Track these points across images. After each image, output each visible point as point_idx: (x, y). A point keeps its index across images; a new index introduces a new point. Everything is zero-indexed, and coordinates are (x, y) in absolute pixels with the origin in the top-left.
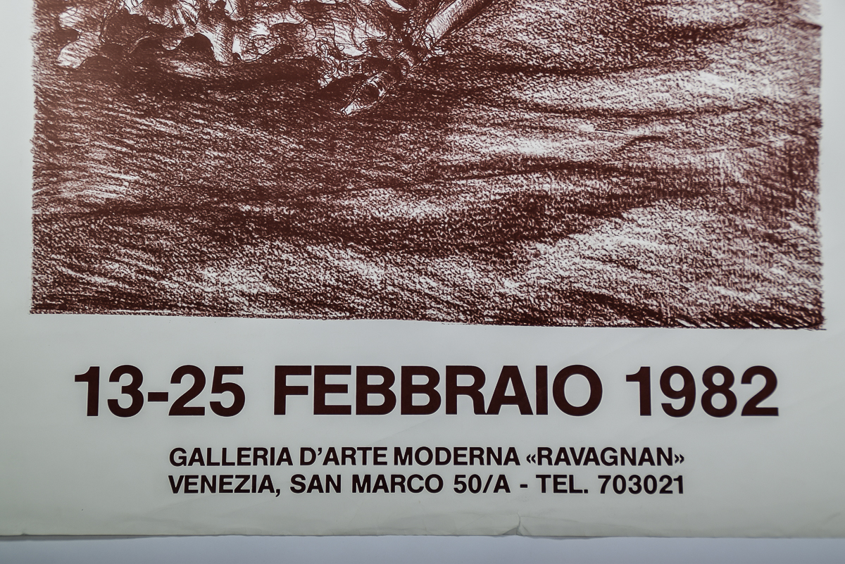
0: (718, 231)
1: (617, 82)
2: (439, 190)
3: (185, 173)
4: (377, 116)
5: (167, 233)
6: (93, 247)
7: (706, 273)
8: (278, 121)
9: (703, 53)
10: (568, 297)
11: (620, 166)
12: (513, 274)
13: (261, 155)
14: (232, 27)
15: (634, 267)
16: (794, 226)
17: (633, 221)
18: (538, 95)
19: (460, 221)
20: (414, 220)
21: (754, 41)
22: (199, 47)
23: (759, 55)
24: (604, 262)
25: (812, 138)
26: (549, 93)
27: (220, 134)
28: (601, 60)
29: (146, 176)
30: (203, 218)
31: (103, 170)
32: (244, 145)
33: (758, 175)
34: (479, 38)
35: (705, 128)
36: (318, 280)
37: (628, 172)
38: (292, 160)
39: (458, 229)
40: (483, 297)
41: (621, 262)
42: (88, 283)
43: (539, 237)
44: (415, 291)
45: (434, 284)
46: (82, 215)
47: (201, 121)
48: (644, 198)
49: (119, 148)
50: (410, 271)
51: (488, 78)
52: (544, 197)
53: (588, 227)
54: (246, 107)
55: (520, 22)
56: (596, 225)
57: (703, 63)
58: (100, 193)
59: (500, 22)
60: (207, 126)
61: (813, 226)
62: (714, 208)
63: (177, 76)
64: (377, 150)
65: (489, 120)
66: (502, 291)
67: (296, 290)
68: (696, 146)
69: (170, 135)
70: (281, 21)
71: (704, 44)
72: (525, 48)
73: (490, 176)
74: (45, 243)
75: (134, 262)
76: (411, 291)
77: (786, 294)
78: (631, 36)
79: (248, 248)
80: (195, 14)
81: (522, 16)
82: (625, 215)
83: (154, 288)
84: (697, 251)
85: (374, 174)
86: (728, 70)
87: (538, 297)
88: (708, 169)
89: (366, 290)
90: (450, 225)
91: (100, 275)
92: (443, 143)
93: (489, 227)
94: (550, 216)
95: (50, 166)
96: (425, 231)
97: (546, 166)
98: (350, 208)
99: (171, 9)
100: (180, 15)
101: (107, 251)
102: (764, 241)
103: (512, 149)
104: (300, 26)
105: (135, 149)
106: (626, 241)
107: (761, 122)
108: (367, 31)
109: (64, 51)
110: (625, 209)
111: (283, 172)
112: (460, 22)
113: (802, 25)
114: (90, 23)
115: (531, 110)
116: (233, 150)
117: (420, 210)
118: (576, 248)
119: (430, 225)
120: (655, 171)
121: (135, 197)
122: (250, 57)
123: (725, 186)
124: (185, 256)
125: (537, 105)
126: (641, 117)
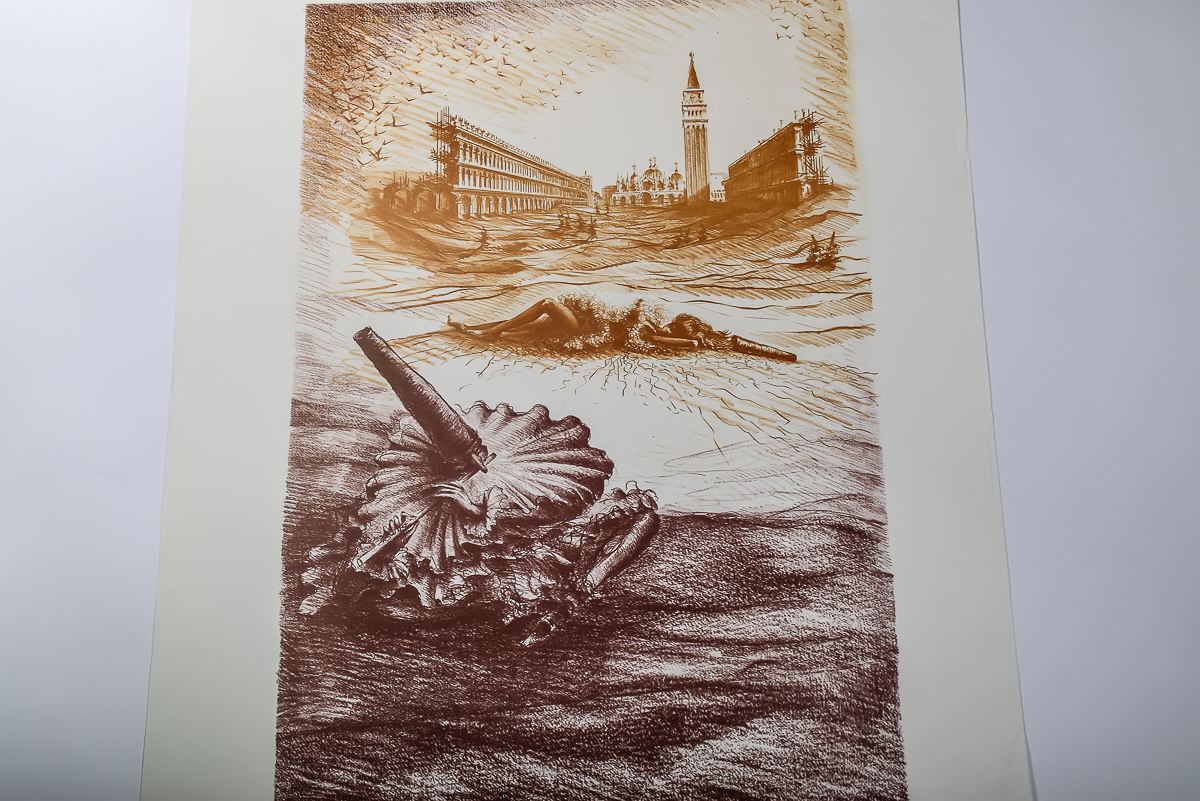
0: (822, 736)
1: (738, 618)
2: (600, 706)
3: (397, 695)
4: (550, 647)
5: (382, 745)
6: (323, 758)
7: (815, 771)
8: (471, 652)
9: (804, 594)
10: (705, 792)
11: (743, 684)
12: (661, 774)
13: (458, 680)
14: (435, 580)
15: (757, 767)
16: (882, 732)
17: (755, 728)
18: (675, 628)
19: (617, 730)
20: (580, 730)
21: (843, 586)
22: (410, 595)
23: (847, 596)
24: (733, 763)
25: (892, 661)
26: (685, 627)
27: (425, 664)
28: (725, 600)
29: (366, 699)
30: (411, 732)
31: (332, 695)
32: (444, 672)
33: (851, 691)
34: (629, 584)
35: (808, 654)
36: (503, 782)
37: (749, 689)
38: (482, 683)
39: (615, 737)
40: (637, 793)
41: (747, 763)
42: (319, 788)
43: (680, 743)
44: (582, 789)
45: (597, 783)
46: (315, 732)
47: (410, 654)
48: (763, 710)
49: (345, 677)
50: (577, 772)
51: (637, 615)
52: (683, 710)
53: (719, 734)
54: (445, 642)
55: (661, 571)
56: (726, 733)
57: (804, 603)
58: (330, 714)
59: (645, 572)
60: (415, 658)
61: (896, 733)
62: (818, 718)
63: (392, 619)
64: (550, 673)
65: (638, 649)
66: (652, 788)
67: (485, 790)
68: (802, 668)
69: (385, 665)
70: (473, 573)
71: (805, 588)
72: (665, 592)
73: (640, 693)
74: (285, 756)
75: (355, 769)
76: (579, 789)
77: (878, 788)
78: (747, 581)
79: (447, 756)
80: (407, 570)
81: (662, 566)
82: (748, 724)
83: (372, 790)
84: (807, 753)
85: (547, 693)
86: (823, 608)
87: (682, 793)
88: (812, 686)
89: (542, 789)
90: (609, 734)
91: (328, 781)
92: (602, 667)
93: (641, 735)
94: (689, 725)
95: (291, 693)
96: (589, 739)
97: (685, 685)
98: (528, 721)
99: (387, 566)
100: (395, 571)
101: (334, 761)
102: (859, 745)
103: (657, 671)
104: (489, 577)
105: (358, 677)
106: (751, 745)
107: (851, 649)
108: (540, 579)
109: (304, 602)
110: (749, 720)
111: (475, 691)
112: (613, 572)
113: (878, 573)
114: (324, 580)
115: (671, 640)
116: (435, 676)
117: (585, 721)
118: (710, 751)
119: (593, 734)
120: (771, 688)
121: (357, 716)
122: (449, 602)
123: (826, 700)
124: (397, 764)
125: (676, 636)
126: (758, 645)
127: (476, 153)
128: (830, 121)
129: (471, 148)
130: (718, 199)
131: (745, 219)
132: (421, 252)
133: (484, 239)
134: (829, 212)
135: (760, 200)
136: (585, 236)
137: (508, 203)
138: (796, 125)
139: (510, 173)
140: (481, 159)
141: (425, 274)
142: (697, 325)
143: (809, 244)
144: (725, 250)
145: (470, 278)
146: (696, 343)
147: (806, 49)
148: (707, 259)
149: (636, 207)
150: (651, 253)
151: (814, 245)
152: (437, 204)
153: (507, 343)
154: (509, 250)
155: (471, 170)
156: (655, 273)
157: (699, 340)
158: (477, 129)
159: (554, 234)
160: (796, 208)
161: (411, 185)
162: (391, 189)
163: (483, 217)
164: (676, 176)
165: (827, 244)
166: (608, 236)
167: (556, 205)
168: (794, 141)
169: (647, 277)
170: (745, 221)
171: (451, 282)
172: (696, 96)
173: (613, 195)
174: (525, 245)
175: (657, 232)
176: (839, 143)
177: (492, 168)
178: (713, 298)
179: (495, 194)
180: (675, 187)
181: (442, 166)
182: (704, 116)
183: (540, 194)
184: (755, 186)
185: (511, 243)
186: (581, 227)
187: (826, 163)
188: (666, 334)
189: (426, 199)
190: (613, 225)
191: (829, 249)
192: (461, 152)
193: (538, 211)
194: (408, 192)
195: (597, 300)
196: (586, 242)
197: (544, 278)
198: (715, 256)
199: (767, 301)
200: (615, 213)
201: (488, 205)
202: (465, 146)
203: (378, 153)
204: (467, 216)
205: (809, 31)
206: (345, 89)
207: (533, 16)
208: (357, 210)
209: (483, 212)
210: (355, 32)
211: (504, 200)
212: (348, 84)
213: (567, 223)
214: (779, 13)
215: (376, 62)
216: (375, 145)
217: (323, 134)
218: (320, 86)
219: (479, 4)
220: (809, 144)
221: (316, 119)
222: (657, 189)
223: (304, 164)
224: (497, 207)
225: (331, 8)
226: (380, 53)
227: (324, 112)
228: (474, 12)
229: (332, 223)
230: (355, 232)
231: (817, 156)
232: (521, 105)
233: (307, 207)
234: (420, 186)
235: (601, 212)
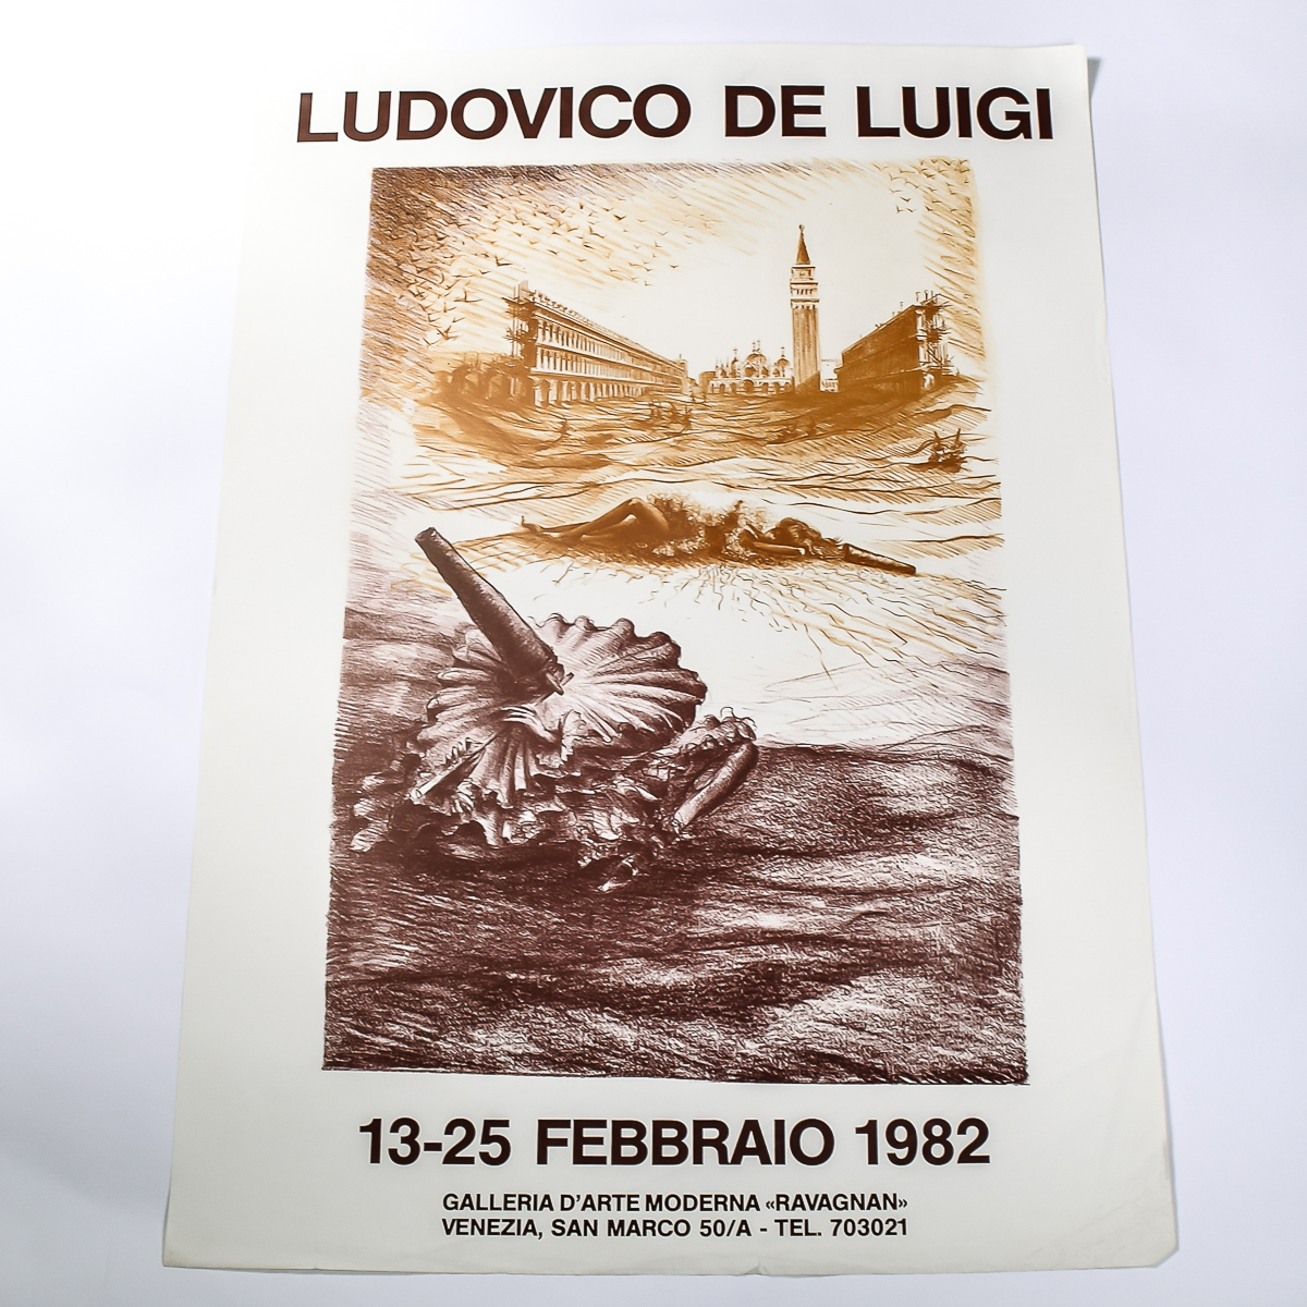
0: (935, 997)
1: (844, 864)
2: (687, 960)
3: (459, 944)
4: (631, 893)
5: (442, 998)
6: (377, 1011)
7: (926, 1035)
8: (542, 898)
9: (919, 838)
10: (803, 1057)
11: (848, 938)
12: (754, 1036)
13: (527, 928)
14: (503, 815)
15: (861, 1030)
16: (1001, 992)
17: (861, 987)
18: (774, 874)
19: (705, 988)
20: (664, 987)
21: (963, 829)
22: (475, 831)
23: (966, 841)
24: (835, 1025)
25: (1015, 914)
26: (785, 873)
27: (490, 909)
28: (830, 844)
29: (424, 947)
30: (474, 985)
31: (388, 941)
32: (512, 919)
33: (969, 947)
34: (722, 824)
35: (922, 905)
36: (577, 1042)
37: (855, 943)
38: (554, 933)
39: (704, 995)
40: (727, 1057)
41: (850, 1025)
42: (373, 1043)
43: (776, 1003)
44: (665, 1052)
45: (682, 1045)
46: (368, 982)
47: (474, 898)
48: (870, 967)
49: (401, 922)
50: (660, 1033)
51: (730, 859)
52: (781, 966)
53: (820, 993)
54: (514, 885)
55: (758, 810)
56: (828, 992)
57: (919, 847)
58: (385, 962)
59: (741, 810)
60: (479, 903)
61: (1017, 993)
62: (931, 976)
63: (454, 858)
64: (631, 923)
65: (731, 897)
66: (744, 1051)
67: (557, 1051)
68: (915, 920)
69: (446, 910)
70: (547, 809)
71: (920, 831)
72: (763, 833)
73: (733, 947)
74: (336, 1007)
75: (412, 1024)
76: (662, 1052)
77: (995, 1053)
78: (856, 822)
79: (513, 1011)
80: (471, 803)
81: (759, 805)
82: (853, 982)
83: (431, 1048)
84: (918, 1015)
85: (627, 945)
86: (940, 853)
87: (777, 1057)
88: (926, 941)
89: (620, 1050)
90: (696, 993)
91: (384, 1036)
92: (690, 917)
93: (732, 993)
94: (786, 984)
95: (342, 938)
96: (674, 997)
97: (783, 938)
98: (606, 976)
99: (450, 799)
100: (458, 804)
101: (389, 1014)
102: (976, 1006)
103: (752, 923)
104: (563, 813)
105: (415, 923)
106: (855, 1006)
107: (970, 900)
108: (621, 817)
109: (357, 836)
110: (854, 978)
111: (546, 943)
112: (705, 810)
113: (1003, 816)
114: (379, 813)
115: (769, 887)
116: (502, 924)
117: (670, 977)
118: (810, 1012)
119: (678, 991)
120: (879, 943)
121: (414, 966)
122: (518, 841)
123: (940, 956)
124: (458, 1019)
125: (774, 883)
126: (867, 895)
127: (557, 333)
128: (956, 305)
129: (551, 327)
130: (829, 389)
131: (860, 412)
132: (493, 443)
133: (564, 429)
134: (954, 406)
135: (876, 391)
136: (678, 428)
137: (592, 389)
138: (918, 307)
139: (595, 355)
140: (563, 340)
141: (497, 468)
142: (804, 531)
143: (931, 442)
144: (837, 446)
145: (548, 474)
146: (803, 551)
147: (930, 225)
148: (817, 457)
149: (737, 396)
150: (753, 448)
151: (937, 443)
152: (512, 389)
153: (588, 548)
154: (593, 442)
155: (551, 351)
156: (757, 471)
157: (806, 548)
158: (559, 306)
159: (643, 425)
160: (918, 400)
161: (483, 367)
162: (461, 372)
163: (564, 404)
164: (783, 361)
165: (951, 443)
166: (705, 428)
167: (645, 392)
168: (916, 326)
169: (749, 475)
170: (860, 415)
171: (525, 478)
172: (807, 273)
173: (712, 382)
174: (610, 436)
175: (760, 425)
176: (965, 329)
177: (575, 350)
178: (822, 500)
179: (578, 379)
180: (781, 374)
181: (518, 347)
182: (815, 296)
183: (628, 379)
184: (871, 375)
185: (595, 434)
186: (675, 417)
187: (951, 351)
188: (768, 541)
189: (499, 383)
190: (711, 415)
191: (953, 448)
192: (540, 331)
193: (626, 398)
194: (480, 375)
195: (691, 500)
196: (679, 434)
197: (631, 475)
198: (825, 453)
199: (883, 505)
200: (713, 402)
201: (570, 391)
202: (545, 324)
203: (447, 332)
204: (546, 403)
205: (933, 205)
206: (413, 261)
207: (624, 181)
208: (422, 396)
209: (564, 399)
210: (425, 198)
211: (588, 386)
212: (415, 256)
213: (659, 413)
214: (898, 185)
215: (447, 231)
216: (444, 322)
217: (386, 309)
218: (385, 257)
219: (563, 168)
220: (932, 330)
221: (379, 293)
222: (761, 376)
223: (365, 344)
224: (579, 393)
225: (400, 172)
226: (452, 220)
227: (388, 286)
228: (558, 176)
229: (395, 410)
230: (419, 421)
231: (941, 343)
232: (608, 279)
233: (366, 391)
234: (493, 367)
235: (698, 400)
